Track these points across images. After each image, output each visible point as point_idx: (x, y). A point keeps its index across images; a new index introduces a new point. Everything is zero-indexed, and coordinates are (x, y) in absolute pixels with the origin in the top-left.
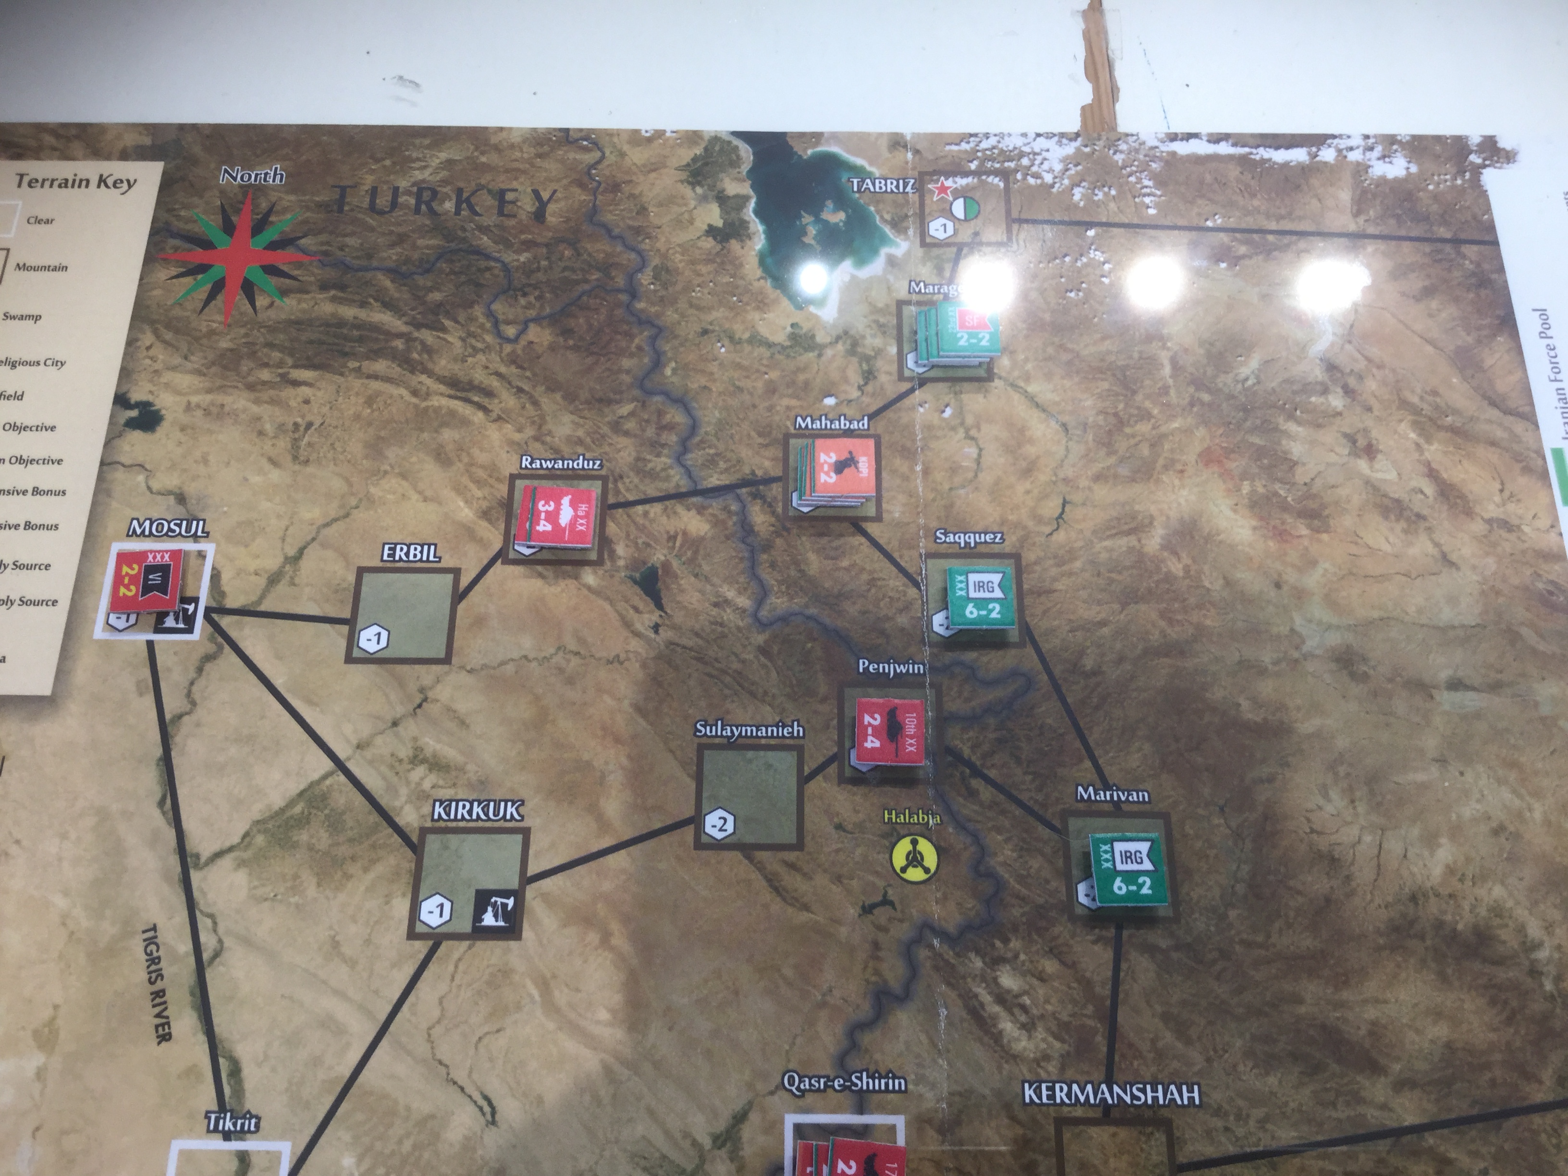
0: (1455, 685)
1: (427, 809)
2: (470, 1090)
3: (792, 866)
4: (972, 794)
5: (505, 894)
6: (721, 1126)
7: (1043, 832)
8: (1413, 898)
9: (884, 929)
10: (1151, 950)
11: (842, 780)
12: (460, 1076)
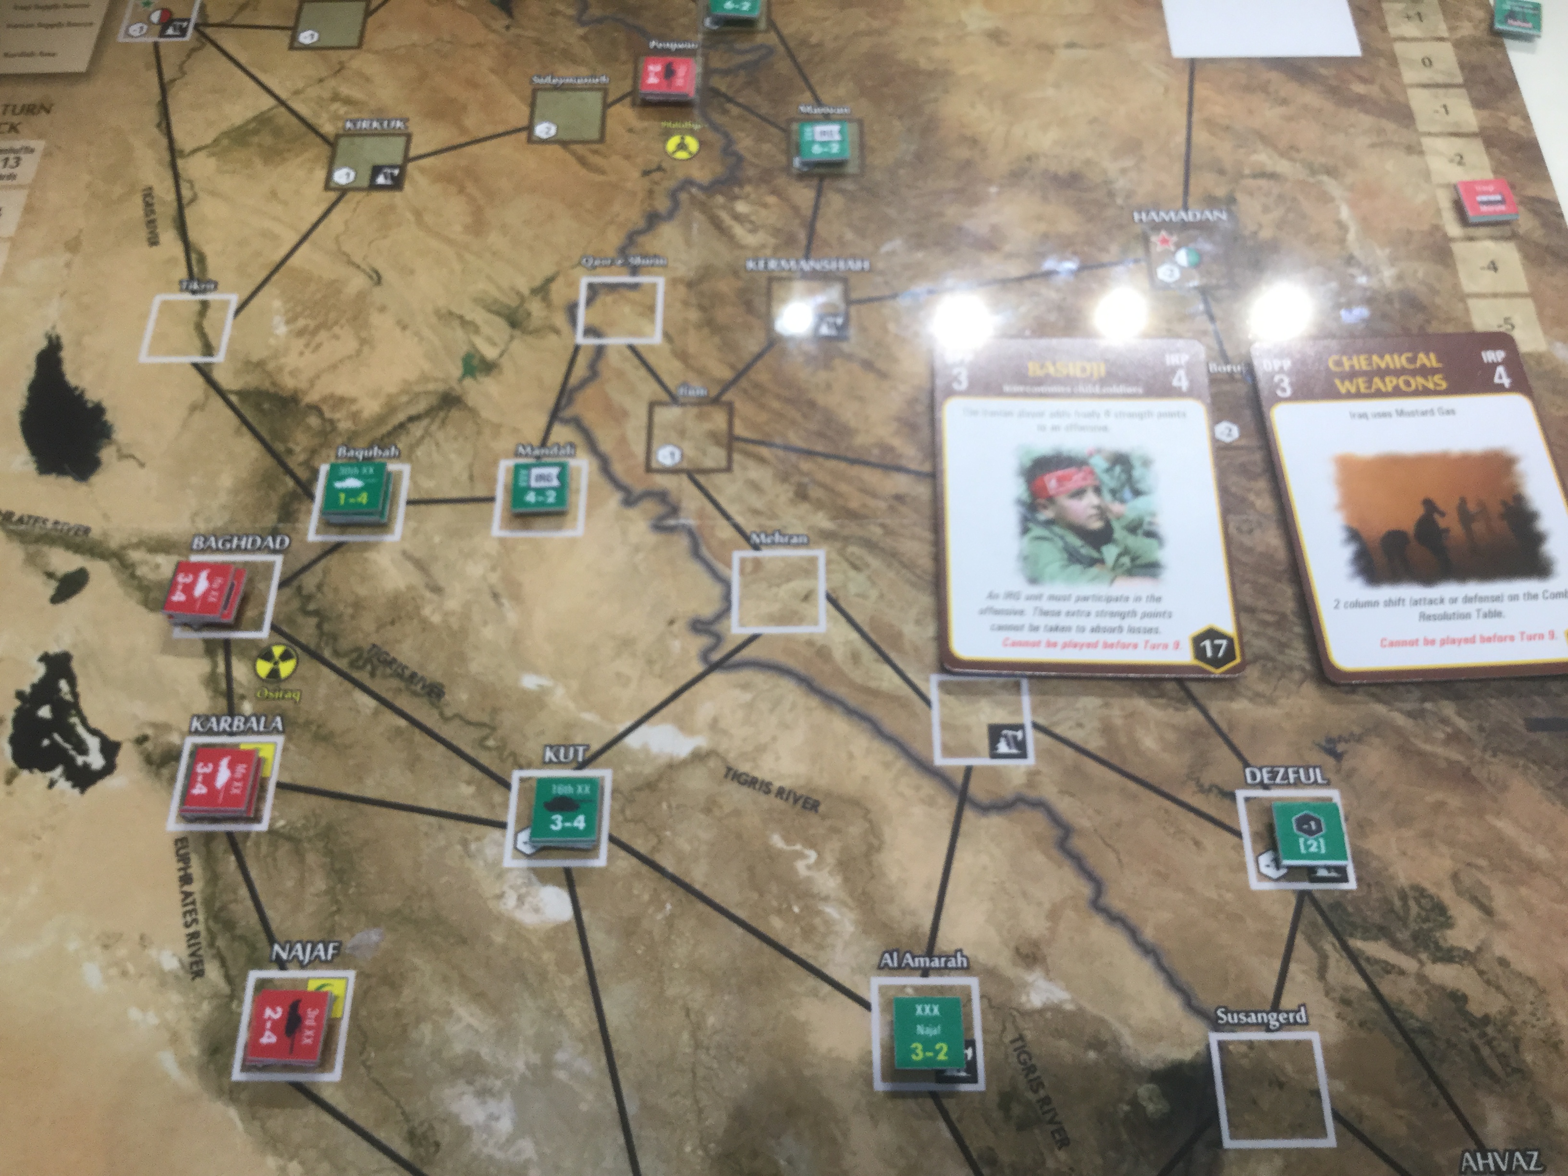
0: (1071, 45)
1: (340, 124)
2: (363, 266)
3: (595, 152)
4: (725, 112)
5: (393, 167)
6: (537, 283)
7: (773, 130)
8: (1029, 159)
9: (656, 183)
10: (842, 191)
11: (634, 104)
12: (357, 259)
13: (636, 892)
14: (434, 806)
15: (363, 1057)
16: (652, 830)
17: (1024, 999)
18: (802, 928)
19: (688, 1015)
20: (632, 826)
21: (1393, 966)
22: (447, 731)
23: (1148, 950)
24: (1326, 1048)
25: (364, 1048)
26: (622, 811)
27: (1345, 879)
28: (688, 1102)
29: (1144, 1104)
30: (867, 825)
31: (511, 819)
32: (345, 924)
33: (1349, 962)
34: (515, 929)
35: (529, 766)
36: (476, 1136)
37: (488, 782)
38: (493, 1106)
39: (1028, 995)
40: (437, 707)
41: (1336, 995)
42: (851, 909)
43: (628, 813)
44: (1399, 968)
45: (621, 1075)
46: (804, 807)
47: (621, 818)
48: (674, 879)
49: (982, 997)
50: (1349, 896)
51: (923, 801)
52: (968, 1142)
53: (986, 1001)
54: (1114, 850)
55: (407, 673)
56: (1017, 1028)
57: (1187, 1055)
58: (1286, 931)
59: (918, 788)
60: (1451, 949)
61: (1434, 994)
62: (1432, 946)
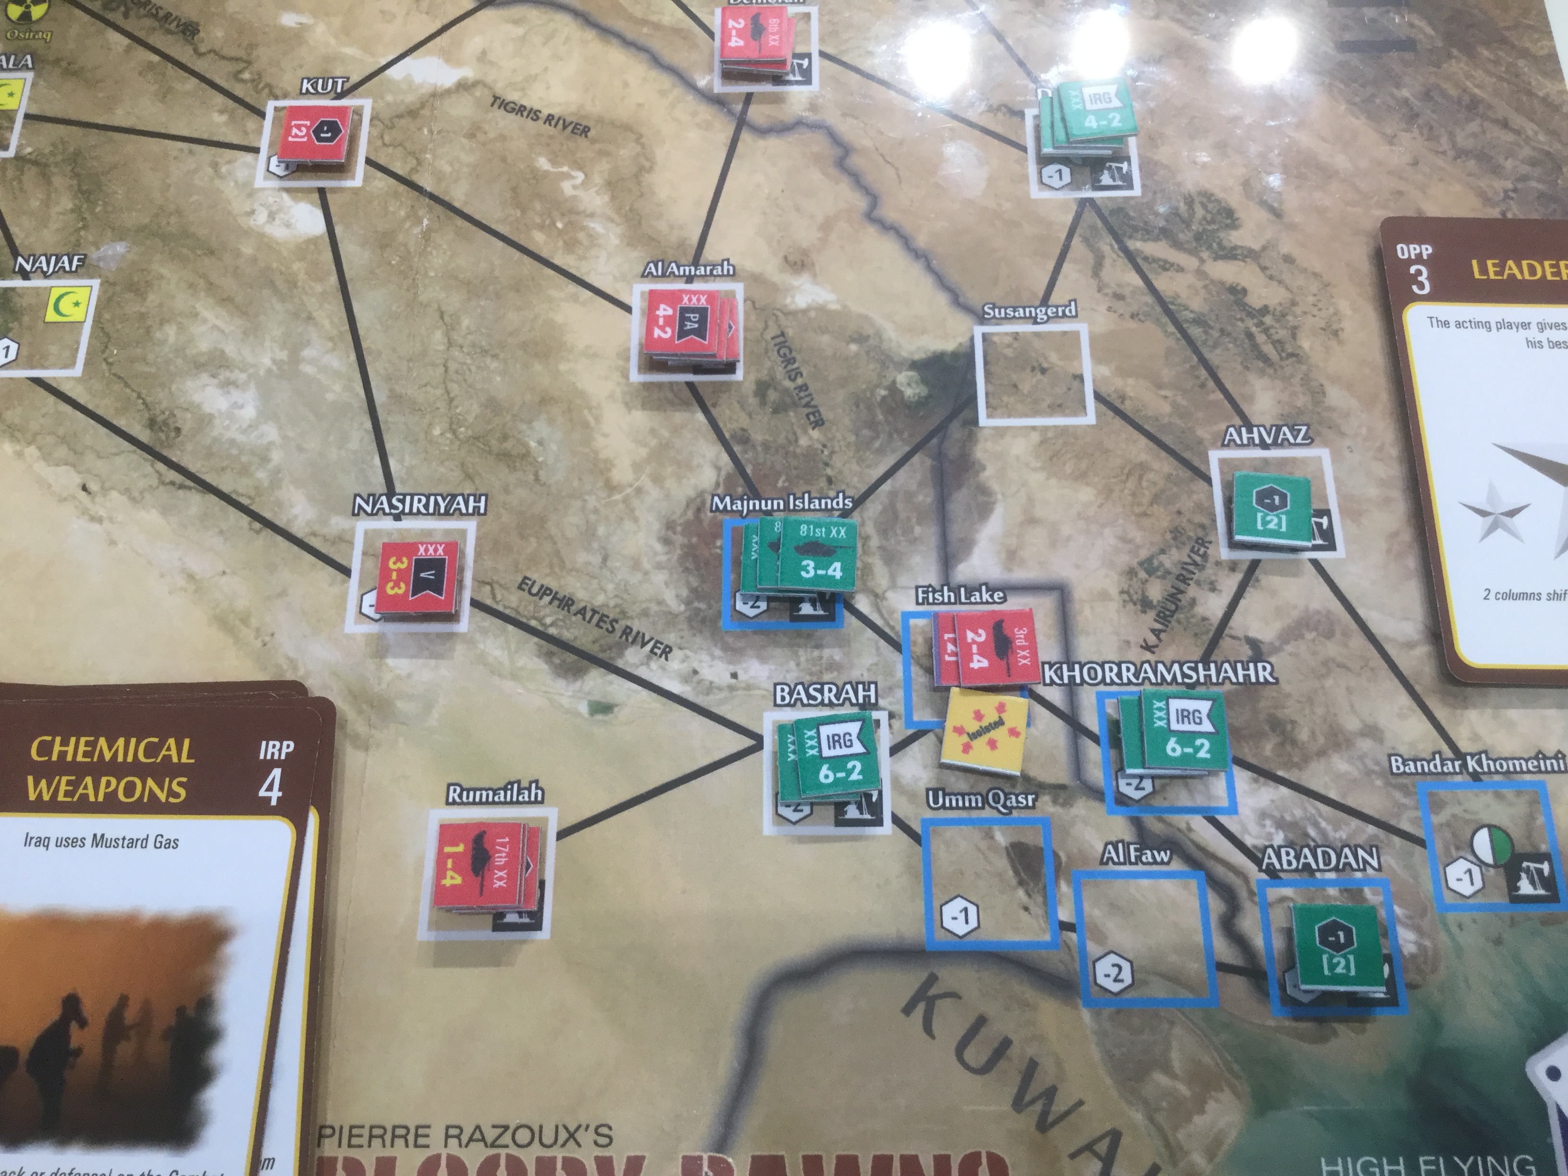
13: (391, 209)
14: (185, 133)
15: (105, 355)
16: (412, 154)
17: (788, 301)
18: (565, 242)
19: (442, 317)
20: (390, 150)
21: (1172, 265)
22: (200, 66)
23: (918, 254)
24: (1094, 340)
25: (106, 347)
26: (382, 137)
27: (1130, 186)
28: (439, 392)
29: (903, 389)
30: (639, 149)
31: (264, 145)
32: (91, 238)
33: (1126, 261)
34: (265, 243)
35: (285, 96)
36: (217, 422)
37: (241, 111)
38: (236, 395)
39: (793, 297)
40: (192, 44)
41: (1109, 291)
42: (618, 225)
43: (387, 138)
44: (1178, 265)
45: (370, 369)
46: (572, 132)
47: (379, 143)
48: (432, 197)
49: (745, 301)
50: (1132, 202)
51: (698, 125)
52: (721, 425)
53: (749, 303)
54: (893, 166)
55: (161, 13)
56: (779, 326)
57: (949, 346)
58: (1063, 235)
59: (694, 114)
60: (1235, 248)
61: (1211, 287)
62: (1215, 245)
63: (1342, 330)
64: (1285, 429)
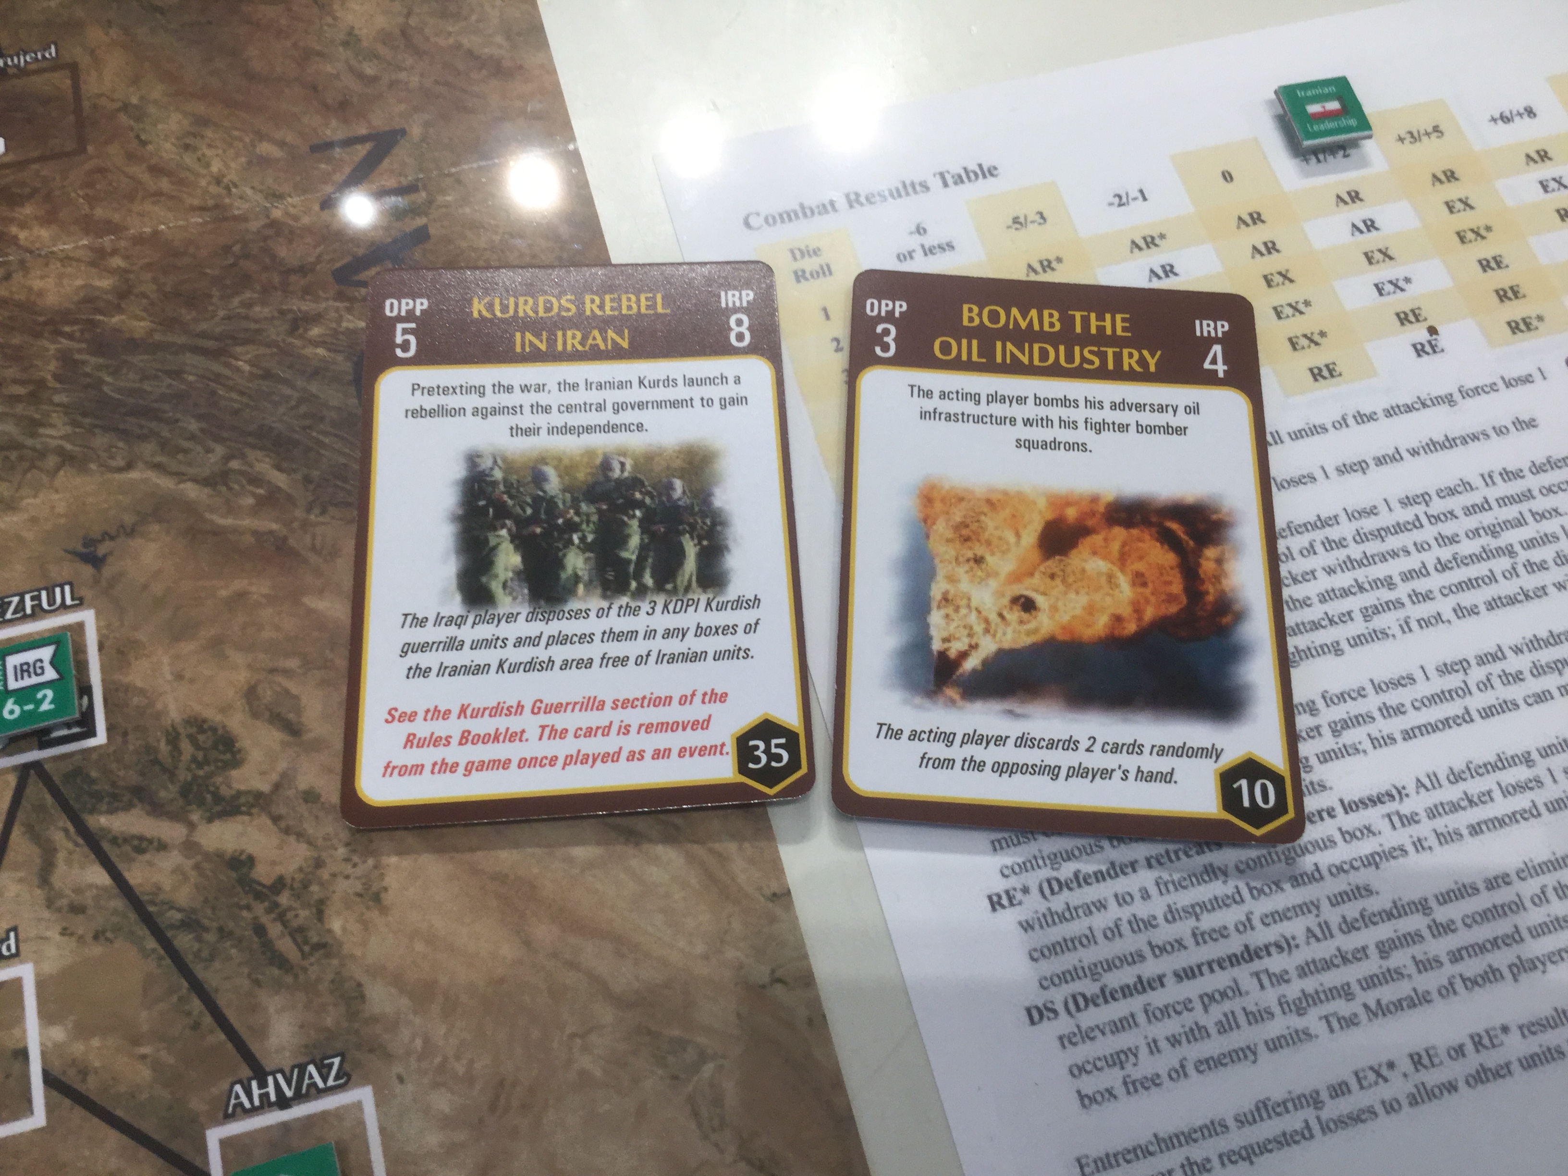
21: (150, 841)
24: (41, 984)
27: (91, 733)
33: (86, 849)
41: (63, 903)
44: (159, 840)
50: (94, 756)
60: (239, 794)
61: (206, 865)
62: (209, 797)
63: (386, 889)
64: (311, 1068)
